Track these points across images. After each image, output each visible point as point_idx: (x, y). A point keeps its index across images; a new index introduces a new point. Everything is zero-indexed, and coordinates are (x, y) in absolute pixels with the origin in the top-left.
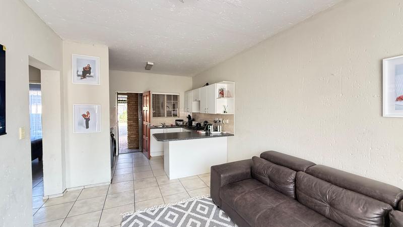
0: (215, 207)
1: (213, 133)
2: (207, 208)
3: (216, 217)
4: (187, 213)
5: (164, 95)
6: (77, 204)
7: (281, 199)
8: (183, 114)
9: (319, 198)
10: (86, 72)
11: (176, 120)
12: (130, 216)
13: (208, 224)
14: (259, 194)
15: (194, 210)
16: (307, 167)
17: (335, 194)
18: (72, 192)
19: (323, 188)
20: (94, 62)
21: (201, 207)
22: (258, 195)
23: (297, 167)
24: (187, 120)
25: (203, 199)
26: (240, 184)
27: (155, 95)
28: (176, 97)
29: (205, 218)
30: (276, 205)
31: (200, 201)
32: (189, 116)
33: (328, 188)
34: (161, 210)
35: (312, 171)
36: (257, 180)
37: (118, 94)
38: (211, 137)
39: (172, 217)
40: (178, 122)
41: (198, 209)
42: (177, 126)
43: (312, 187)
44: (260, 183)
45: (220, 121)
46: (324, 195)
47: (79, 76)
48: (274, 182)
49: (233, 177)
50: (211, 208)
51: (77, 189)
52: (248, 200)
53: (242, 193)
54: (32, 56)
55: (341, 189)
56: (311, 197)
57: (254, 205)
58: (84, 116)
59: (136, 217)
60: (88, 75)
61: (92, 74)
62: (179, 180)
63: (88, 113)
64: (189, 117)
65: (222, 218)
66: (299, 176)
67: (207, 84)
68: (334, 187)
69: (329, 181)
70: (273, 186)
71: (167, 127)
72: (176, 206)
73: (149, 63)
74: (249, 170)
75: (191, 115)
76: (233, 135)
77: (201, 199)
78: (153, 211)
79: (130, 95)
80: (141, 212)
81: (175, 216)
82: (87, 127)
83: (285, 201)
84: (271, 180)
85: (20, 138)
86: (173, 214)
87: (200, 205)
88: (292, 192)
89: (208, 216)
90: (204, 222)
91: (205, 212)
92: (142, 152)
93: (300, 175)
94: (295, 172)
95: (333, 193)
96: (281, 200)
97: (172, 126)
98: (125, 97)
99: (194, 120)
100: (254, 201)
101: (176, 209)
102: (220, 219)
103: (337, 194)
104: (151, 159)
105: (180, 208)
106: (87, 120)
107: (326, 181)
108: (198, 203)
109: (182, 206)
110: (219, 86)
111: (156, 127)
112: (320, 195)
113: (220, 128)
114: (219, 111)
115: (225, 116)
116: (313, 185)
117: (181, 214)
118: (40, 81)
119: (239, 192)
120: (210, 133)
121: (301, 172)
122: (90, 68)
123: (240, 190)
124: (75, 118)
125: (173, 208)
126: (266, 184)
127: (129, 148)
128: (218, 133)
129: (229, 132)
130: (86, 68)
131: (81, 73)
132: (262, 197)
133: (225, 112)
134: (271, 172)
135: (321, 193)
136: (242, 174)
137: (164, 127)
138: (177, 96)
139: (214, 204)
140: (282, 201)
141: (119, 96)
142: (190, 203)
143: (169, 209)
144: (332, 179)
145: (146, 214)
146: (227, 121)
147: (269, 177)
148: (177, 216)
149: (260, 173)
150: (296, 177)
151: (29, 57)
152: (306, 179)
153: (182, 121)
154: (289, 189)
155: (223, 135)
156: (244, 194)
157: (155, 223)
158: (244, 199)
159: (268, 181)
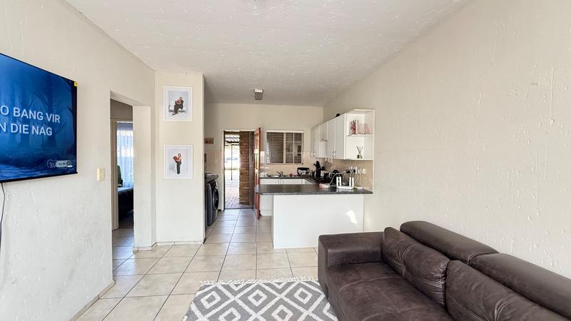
0: (323, 296)
1: (340, 188)
2: (310, 295)
3: (318, 311)
4: (279, 297)
5: (283, 133)
6: (162, 262)
7: (414, 301)
8: (308, 160)
9: (479, 312)
10: (179, 106)
11: (298, 168)
12: (209, 286)
13: (303, 317)
14: (380, 287)
15: (290, 295)
16: (474, 254)
17: (511, 311)
18: (162, 247)
19: (491, 295)
20: (186, 93)
21: (302, 292)
22: (379, 289)
23: (454, 253)
24: (314, 169)
25: (310, 283)
26: (356, 268)
27: (271, 133)
28: (299, 136)
29: (301, 309)
30: (403, 310)
31: (304, 283)
32: (318, 162)
33: (502, 297)
34: (248, 286)
35: (481, 263)
36: (389, 266)
37: (225, 133)
38: (338, 193)
39: (257, 298)
40: (300, 171)
41: (296, 295)
42: (300, 176)
43: (470, 291)
44: (392, 271)
45: (355, 171)
46: (490, 308)
47: (170, 111)
48: (412, 273)
49: (349, 255)
50: (316, 296)
51: (167, 244)
52: (359, 293)
53: (355, 281)
54: (114, 91)
55: (530, 304)
56: (467, 308)
57: (364, 303)
58: (175, 158)
59: (216, 289)
60: (180, 109)
61: (184, 109)
62: (286, 251)
63: (180, 155)
64: (317, 165)
65: (327, 314)
66: (451, 268)
67: (338, 115)
68: (516, 298)
69: (510, 286)
70: (410, 279)
71: (285, 177)
72: (268, 285)
73: (257, 91)
74: (378, 249)
75: (320, 163)
76: (371, 193)
77: (307, 282)
78: (237, 285)
79: (242, 134)
80: (223, 283)
81: (261, 297)
82: (179, 172)
83: (422, 306)
84: (408, 269)
85: (98, 179)
86: (261, 293)
87: (301, 289)
88: (440, 295)
89: (307, 307)
90: (297, 314)
91: (305, 301)
92: (253, 208)
93: (454, 267)
94: (448, 260)
95: (509, 307)
96: (414, 304)
97: (291, 177)
98: (237, 138)
99: (324, 169)
100: (367, 295)
101: (267, 288)
102: (324, 315)
103: (515, 311)
104: (261, 219)
105: (272, 289)
106: (179, 164)
107: (504, 284)
108: (300, 285)
109: (277, 286)
110: (349, 118)
111: (270, 177)
112: (483, 308)
113: (352, 180)
114: (350, 154)
115: (359, 162)
116: (473, 288)
117: (271, 297)
118: (132, 120)
119: (350, 278)
120: (336, 188)
121: (458, 262)
122: (182, 102)
123: (354, 276)
124: (166, 162)
125: (264, 286)
126: (400, 274)
127: (241, 203)
128: (349, 188)
129: (366, 188)
130: (178, 102)
131: (173, 108)
132: (383, 292)
133: (358, 157)
134: (408, 255)
135: (484, 305)
136: (365, 253)
137: (281, 176)
138: (300, 134)
139: (321, 292)
140: (415, 306)
141: (226, 136)
142: (289, 284)
143: (258, 287)
144: (516, 282)
145: (227, 287)
146: (364, 171)
147: (405, 263)
148: (265, 297)
149: (391, 255)
150: (447, 269)
151: (111, 92)
152: (462, 274)
153: (306, 169)
154: (435, 288)
155: (356, 191)
156: (356, 283)
157: (234, 301)
158: (354, 290)
159: (404, 270)
